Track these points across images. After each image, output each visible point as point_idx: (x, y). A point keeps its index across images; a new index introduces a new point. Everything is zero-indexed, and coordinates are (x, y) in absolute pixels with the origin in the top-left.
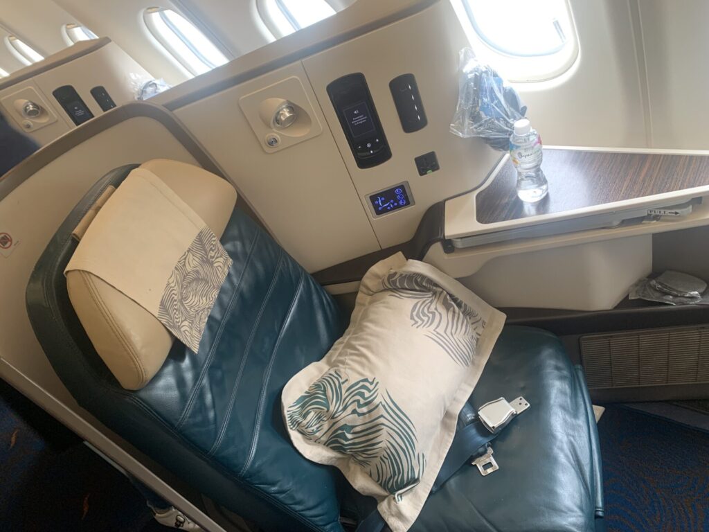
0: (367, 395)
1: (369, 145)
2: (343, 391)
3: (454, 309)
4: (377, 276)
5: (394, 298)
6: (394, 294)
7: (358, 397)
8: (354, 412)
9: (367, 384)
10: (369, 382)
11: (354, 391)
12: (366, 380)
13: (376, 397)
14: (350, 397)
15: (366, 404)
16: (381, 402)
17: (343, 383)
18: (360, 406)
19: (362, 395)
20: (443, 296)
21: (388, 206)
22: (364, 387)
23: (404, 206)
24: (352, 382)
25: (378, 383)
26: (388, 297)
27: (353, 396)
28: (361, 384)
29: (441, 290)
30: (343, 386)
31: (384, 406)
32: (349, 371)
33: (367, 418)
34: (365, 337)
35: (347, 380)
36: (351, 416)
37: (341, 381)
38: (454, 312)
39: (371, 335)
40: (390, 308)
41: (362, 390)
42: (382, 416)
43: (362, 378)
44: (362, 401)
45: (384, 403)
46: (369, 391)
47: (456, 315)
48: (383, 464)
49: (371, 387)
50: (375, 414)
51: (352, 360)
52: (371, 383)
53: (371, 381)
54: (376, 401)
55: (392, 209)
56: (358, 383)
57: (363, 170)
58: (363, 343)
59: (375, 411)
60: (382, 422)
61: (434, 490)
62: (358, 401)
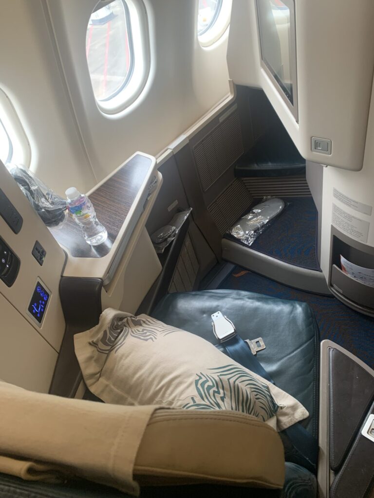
0: (211, 384)
1: (3, 261)
2: (203, 402)
3: (143, 321)
4: (90, 359)
5: (119, 350)
6: (115, 349)
7: (211, 391)
8: (222, 399)
9: (200, 382)
10: (199, 379)
11: (205, 393)
12: (197, 382)
13: (213, 378)
14: (209, 398)
15: (217, 387)
16: (218, 376)
17: (194, 402)
18: (218, 393)
19: (209, 388)
20: (130, 322)
21: (41, 309)
22: (203, 385)
23: (48, 299)
24: (196, 393)
25: (201, 373)
26: (117, 354)
27: (209, 395)
28: (199, 386)
29: (126, 319)
30: (197, 402)
31: (221, 375)
32: (183, 397)
33: (228, 393)
34: (150, 379)
35: (192, 398)
36: (225, 403)
37: (192, 403)
38: (144, 322)
39: (151, 373)
40: (130, 354)
41: (206, 386)
42: (229, 379)
43: (194, 386)
44: (215, 389)
45: (219, 374)
46: (207, 381)
47: (147, 322)
48: (260, 400)
49: (204, 379)
50: (226, 386)
51: (170, 395)
52: (201, 378)
53: (198, 378)
54: (217, 379)
55: (44, 309)
56: (198, 389)
57: (12, 287)
58: (155, 383)
59: (224, 383)
60: (233, 382)
61: (273, 382)
62: (214, 392)
